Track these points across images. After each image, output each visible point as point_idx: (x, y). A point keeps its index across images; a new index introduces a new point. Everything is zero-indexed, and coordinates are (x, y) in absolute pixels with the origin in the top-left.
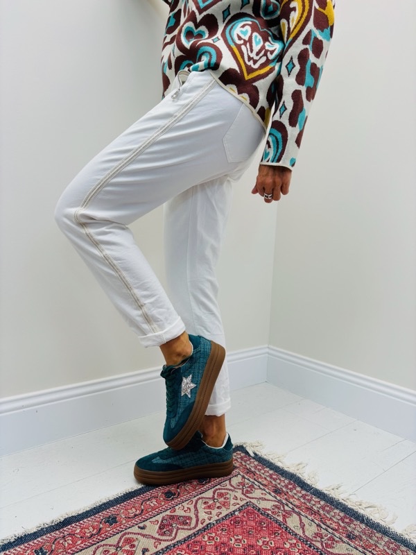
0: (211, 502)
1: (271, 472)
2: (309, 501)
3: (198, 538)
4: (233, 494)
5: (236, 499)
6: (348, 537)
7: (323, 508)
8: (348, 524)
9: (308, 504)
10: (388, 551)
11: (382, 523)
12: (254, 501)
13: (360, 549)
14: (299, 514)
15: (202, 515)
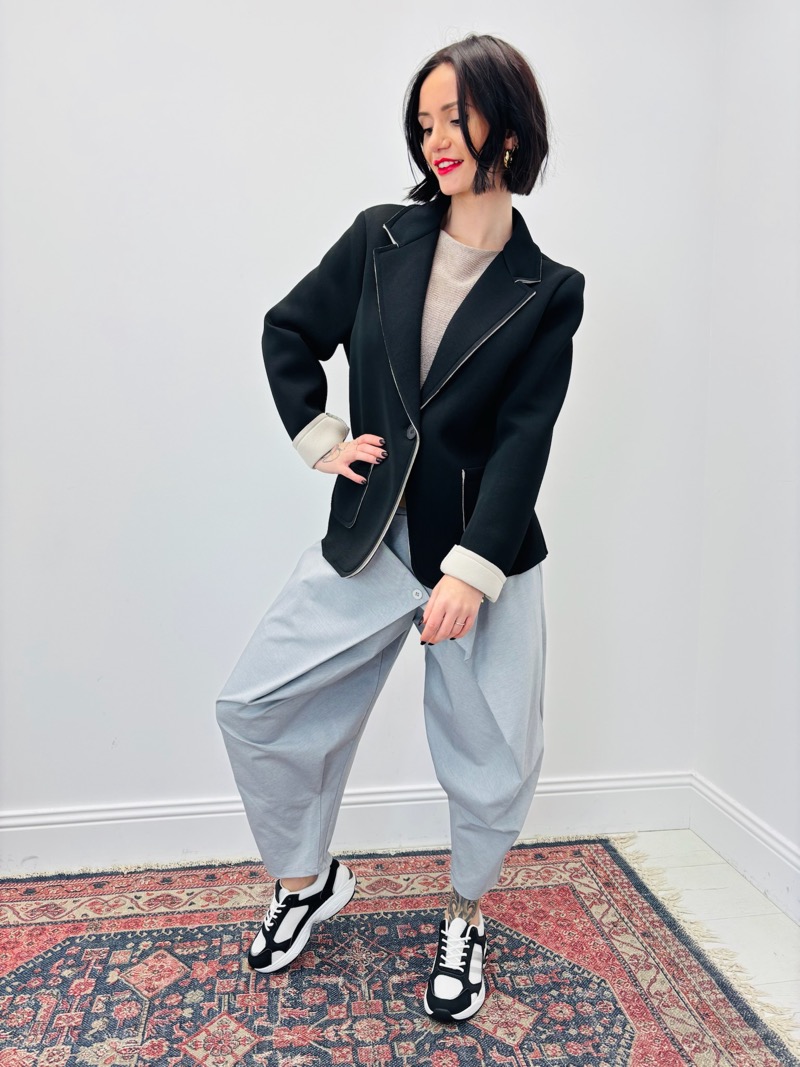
0: (533, 874)
1: (616, 868)
2: (633, 900)
3: (503, 893)
4: (559, 873)
5: (560, 877)
6: (644, 935)
7: (642, 909)
8: (655, 927)
9: (629, 902)
10: (672, 955)
11: (693, 937)
12: (576, 884)
13: (645, 944)
14: (611, 905)
15: (519, 880)
